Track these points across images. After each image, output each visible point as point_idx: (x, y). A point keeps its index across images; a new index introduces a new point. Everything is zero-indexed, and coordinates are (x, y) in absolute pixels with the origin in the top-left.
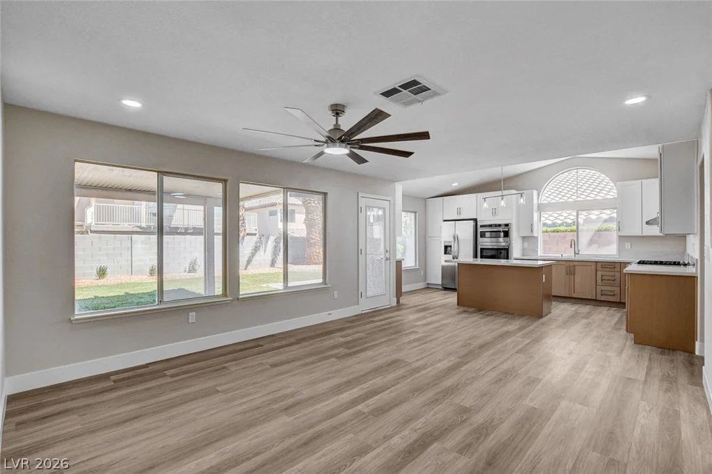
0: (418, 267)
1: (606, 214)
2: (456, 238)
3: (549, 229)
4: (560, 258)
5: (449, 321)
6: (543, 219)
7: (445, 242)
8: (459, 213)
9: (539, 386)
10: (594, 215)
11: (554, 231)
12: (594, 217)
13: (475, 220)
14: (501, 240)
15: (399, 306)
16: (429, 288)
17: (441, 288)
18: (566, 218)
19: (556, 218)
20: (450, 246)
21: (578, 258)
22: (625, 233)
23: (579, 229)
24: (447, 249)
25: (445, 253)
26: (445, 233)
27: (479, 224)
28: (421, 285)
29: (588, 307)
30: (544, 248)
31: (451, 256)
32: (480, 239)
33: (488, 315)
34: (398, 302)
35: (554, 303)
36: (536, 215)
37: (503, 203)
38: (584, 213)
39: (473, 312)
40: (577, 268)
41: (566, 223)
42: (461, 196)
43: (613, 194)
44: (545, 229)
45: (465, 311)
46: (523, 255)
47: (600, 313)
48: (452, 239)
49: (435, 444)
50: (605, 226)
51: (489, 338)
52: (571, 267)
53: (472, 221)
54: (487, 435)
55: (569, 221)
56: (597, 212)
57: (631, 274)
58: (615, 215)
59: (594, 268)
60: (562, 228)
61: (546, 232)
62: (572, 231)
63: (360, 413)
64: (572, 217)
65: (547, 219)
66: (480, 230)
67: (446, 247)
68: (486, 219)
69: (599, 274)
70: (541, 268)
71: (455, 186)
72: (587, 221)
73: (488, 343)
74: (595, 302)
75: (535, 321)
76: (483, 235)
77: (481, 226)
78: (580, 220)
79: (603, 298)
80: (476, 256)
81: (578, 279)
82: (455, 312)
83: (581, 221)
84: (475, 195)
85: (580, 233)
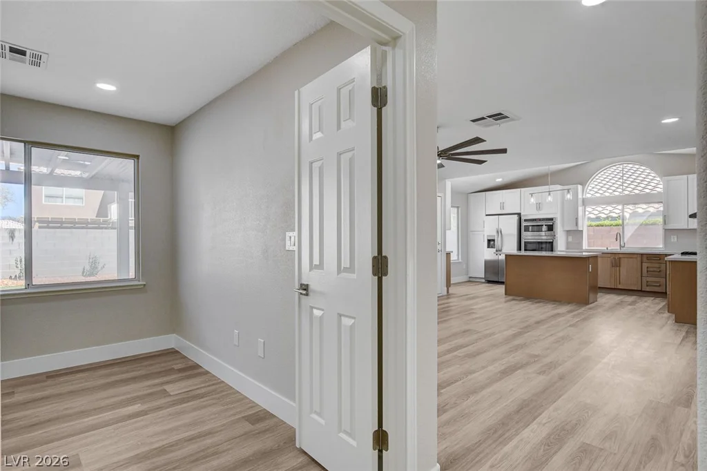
0: (460, 261)
1: (653, 208)
2: (499, 232)
3: (594, 223)
4: (606, 251)
5: (501, 306)
6: (587, 213)
7: (488, 236)
8: (502, 207)
9: (592, 345)
10: (641, 208)
11: (598, 225)
12: (640, 211)
13: (519, 215)
14: (543, 233)
15: (448, 295)
16: (471, 281)
17: (484, 281)
18: (611, 212)
19: (600, 212)
20: (494, 240)
21: (624, 250)
22: (670, 226)
23: (625, 223)
24: (491, 243)
25: (488, 247)
26: (488, 228)
27: (523, 218)
28: (465, 278)
29: (635, 297)
30: (589, 242)
31: (495, 249)
32: (524, 234)
33: (536, 302)
34: (448, 292)
35: (599, 294)
36: (580, 209)
37: (550, 198)
38: (631, 207)
39: (521, 300)
40: (622, 260)
41: (612, 217)
42: (504, 191)
43: (660, 189)
44: (590, 223)
45: (514, 300)
46: (567, 249)
47: (646, 302)
48: (495, 234)
49: (520, 371)
50: (652, 220)
51: (542, 317)
52: (616, 259)
53: (516, 216)
54: (555, 368)
55: (614, 215)
56: (644, 206)
57: (672, 261)
58: (662, 209)
59: (639, 259)
60: (607, 222)
61: (591, 226)
62: (617, 225)
63: (456, 357)
64: (618, 211)
65: (590, 213)
66: (524, 224)
67: (489, 241)
68: (530, 213)
69: (645, 265)
70: (588, 258)
71: (498, 182)
72: (634, 214)
73: (542, 321)
74: (641, 292)
75: (583, 307)
76: (527, 229)
77: (525, 220)
78: (625, 214)
79: (648, 289)
80: (520, 249)
81: (623, 270)
82: (504, 300)
83: (627, 215)
84: (519, 190)
85: (625, 228)
